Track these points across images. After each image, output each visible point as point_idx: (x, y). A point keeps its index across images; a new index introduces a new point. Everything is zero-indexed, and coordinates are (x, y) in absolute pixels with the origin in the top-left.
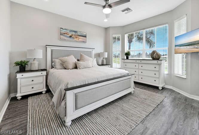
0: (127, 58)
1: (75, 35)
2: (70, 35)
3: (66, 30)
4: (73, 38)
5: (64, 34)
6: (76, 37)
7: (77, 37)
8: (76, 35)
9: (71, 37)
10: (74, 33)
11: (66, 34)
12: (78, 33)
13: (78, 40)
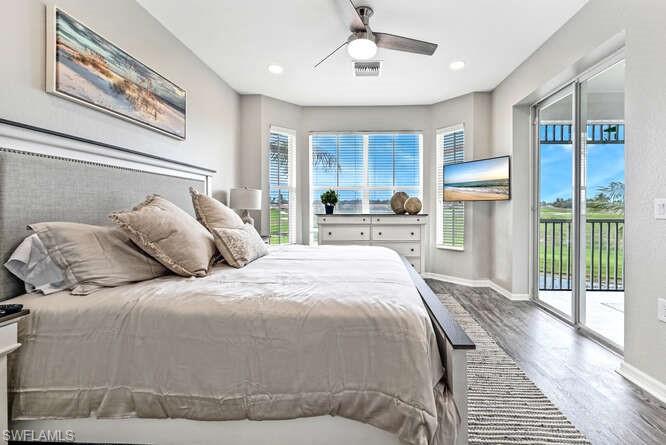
0: (329, 211)
1: (140, 89)
2: (115, 79)
3: (94, 41)
4: (131, 101)
5: (84, 60)
6: (146, 103)
7: (150, 99)
8: (146, 90)
9: (118, 90)
10: (133, 75)
11: (95, 65)
12: (154, 84)
13: (151, 120)
